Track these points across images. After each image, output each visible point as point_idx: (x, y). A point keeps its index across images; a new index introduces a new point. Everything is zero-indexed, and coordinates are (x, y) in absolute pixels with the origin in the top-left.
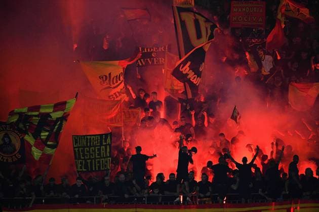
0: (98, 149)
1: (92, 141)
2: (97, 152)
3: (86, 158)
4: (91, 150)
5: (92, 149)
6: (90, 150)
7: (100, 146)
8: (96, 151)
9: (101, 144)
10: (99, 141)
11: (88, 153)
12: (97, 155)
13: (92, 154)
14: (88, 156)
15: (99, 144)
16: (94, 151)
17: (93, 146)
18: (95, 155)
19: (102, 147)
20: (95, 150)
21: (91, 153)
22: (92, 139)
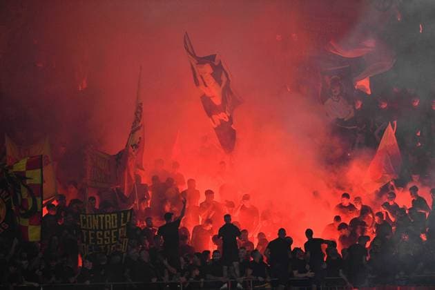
0: (114, 233)
1: (106, 222)
2: (113, 237)
3: (98, 243)
4: (105, 235)
5: (107, 234)
6: (103, 234)
7: (118, 228)
8: (113, 234)
9: (119, 226)
10: (116, 221)
11: (101, 239)
12: (113, 239)
13: (107, 240)
14: (102, 241)
15: (116, 227)
16: (110, 236)
17: (108, 229)
18: (111, 240)
19: (120, 230)
20: (111, 234)
21: (105, 237)
22: (106, 218)
